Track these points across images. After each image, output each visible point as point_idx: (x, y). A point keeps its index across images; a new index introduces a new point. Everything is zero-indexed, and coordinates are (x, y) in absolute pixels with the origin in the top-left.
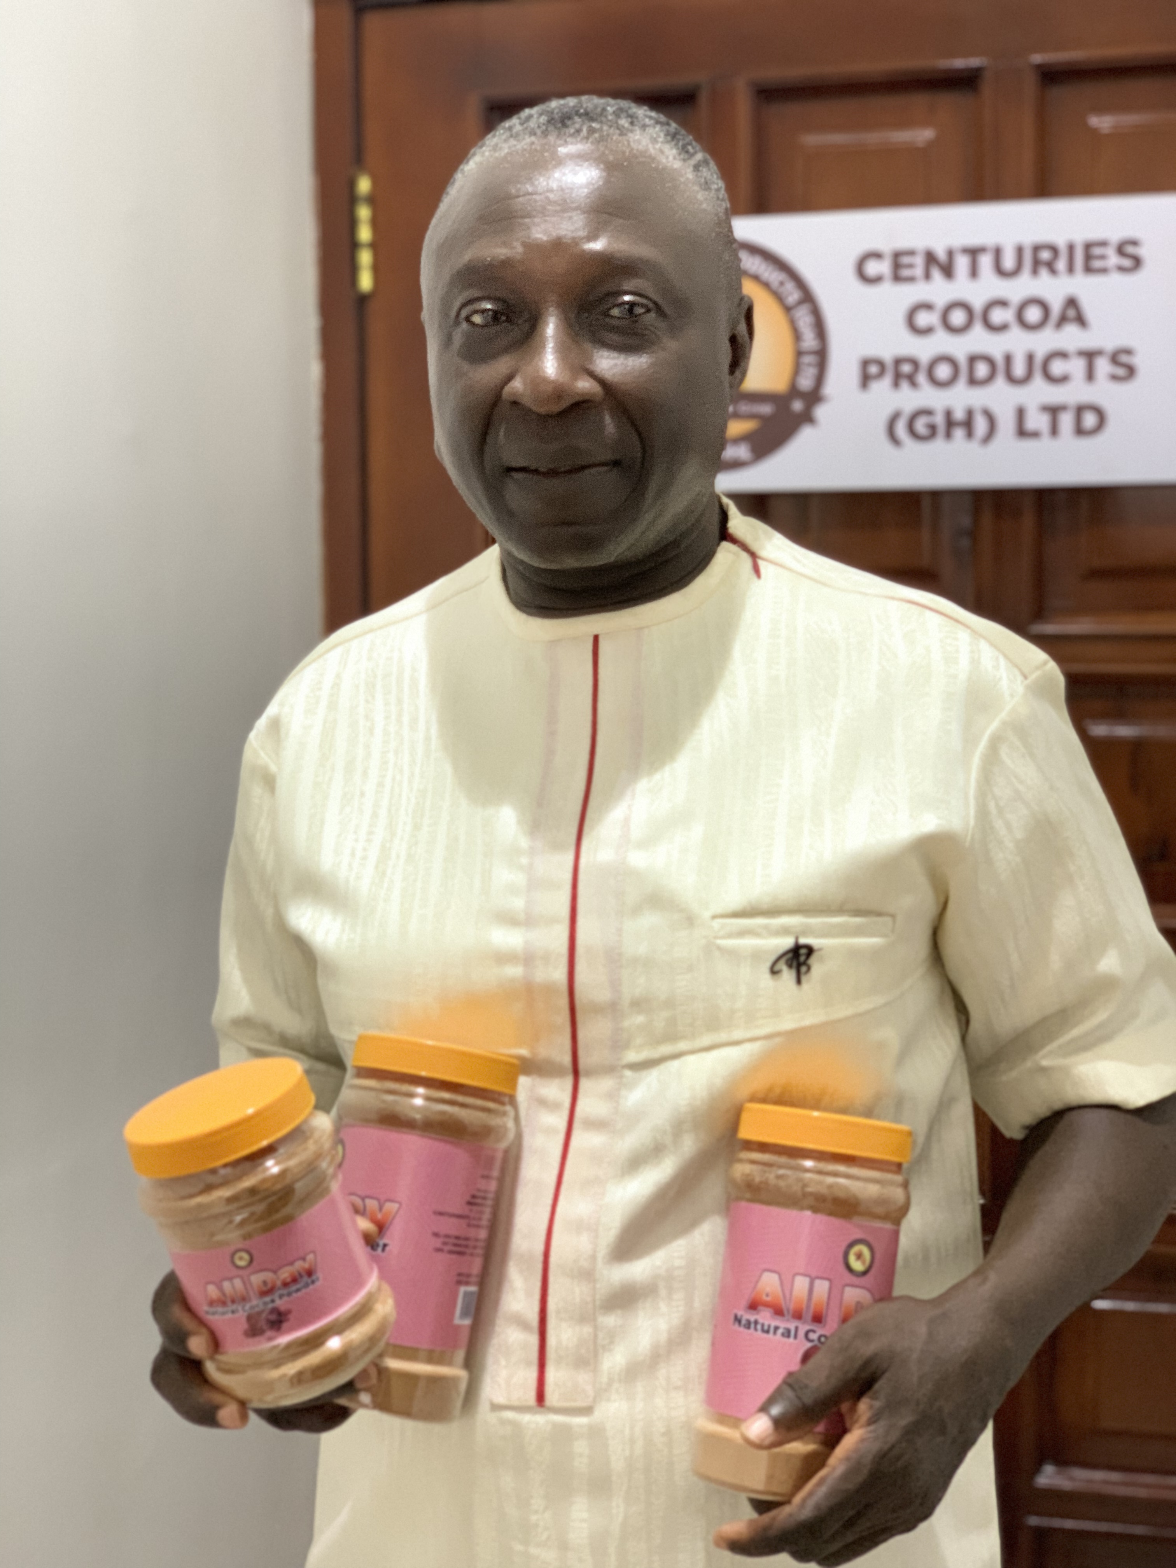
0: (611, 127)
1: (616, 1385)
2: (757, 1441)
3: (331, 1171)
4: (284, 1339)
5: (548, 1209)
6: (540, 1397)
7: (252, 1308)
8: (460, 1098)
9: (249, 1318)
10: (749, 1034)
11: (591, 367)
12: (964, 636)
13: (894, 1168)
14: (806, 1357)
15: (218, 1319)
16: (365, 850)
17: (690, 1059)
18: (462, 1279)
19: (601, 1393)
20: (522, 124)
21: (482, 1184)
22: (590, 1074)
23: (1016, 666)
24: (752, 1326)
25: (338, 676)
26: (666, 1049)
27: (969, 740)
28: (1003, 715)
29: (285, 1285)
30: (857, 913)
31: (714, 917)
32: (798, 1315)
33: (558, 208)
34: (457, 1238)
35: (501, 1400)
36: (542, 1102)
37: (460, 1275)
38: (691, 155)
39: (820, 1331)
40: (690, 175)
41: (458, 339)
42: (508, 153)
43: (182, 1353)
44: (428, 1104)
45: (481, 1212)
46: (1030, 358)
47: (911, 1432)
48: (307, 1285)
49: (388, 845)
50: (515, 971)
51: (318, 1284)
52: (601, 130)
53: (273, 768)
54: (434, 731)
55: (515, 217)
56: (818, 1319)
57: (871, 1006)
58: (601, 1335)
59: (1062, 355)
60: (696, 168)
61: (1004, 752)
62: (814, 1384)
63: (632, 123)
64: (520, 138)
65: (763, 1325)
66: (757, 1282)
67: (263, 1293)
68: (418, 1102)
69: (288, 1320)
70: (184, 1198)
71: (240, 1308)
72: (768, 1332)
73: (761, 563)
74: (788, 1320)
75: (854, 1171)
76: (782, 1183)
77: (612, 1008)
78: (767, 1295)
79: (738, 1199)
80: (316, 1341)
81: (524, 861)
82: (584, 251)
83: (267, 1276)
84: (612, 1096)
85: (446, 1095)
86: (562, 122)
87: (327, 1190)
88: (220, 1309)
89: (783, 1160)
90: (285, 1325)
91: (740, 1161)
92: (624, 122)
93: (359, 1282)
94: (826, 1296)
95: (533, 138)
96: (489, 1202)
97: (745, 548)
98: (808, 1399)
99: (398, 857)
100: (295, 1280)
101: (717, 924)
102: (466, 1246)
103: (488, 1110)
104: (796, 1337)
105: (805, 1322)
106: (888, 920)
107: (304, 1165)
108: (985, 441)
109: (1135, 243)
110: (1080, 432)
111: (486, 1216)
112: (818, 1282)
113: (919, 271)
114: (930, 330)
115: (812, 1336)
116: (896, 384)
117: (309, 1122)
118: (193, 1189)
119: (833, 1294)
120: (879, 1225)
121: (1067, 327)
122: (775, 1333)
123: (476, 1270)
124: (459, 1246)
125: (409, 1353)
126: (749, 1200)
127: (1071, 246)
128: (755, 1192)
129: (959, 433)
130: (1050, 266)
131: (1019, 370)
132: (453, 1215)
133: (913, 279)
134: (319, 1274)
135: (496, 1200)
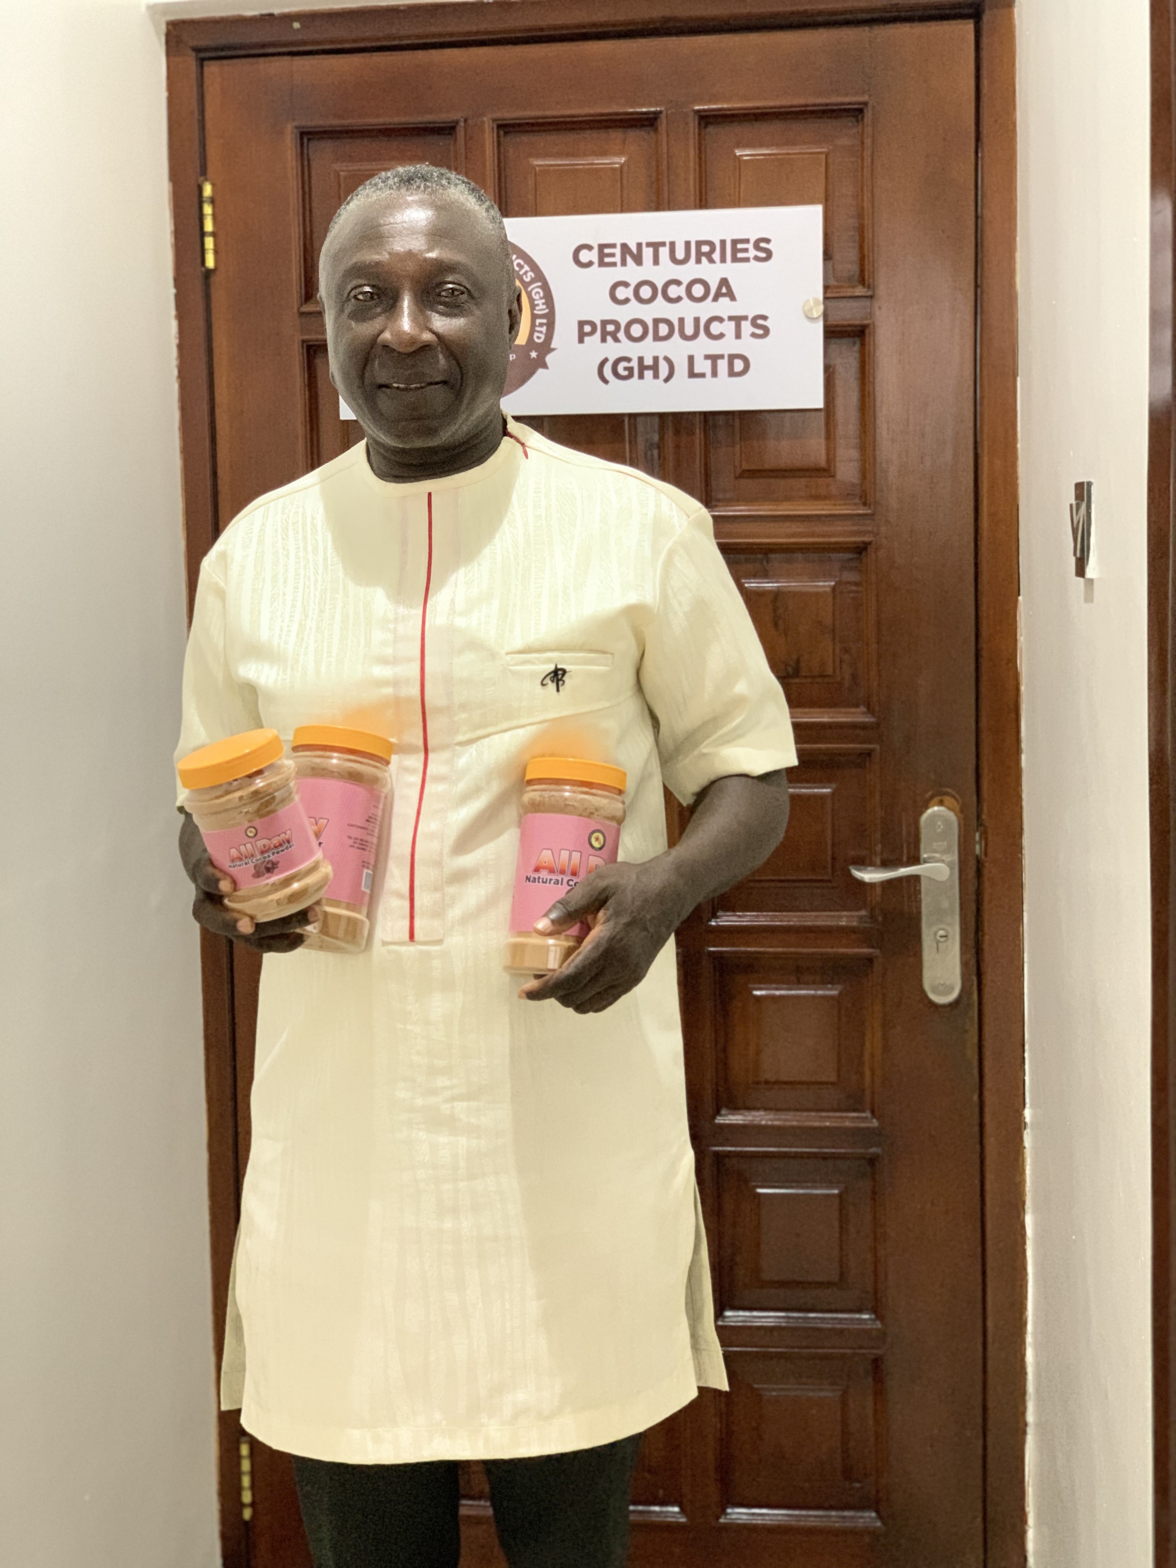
0: (437, 185)
3: (294, 789)
4: (273, 879)
5: (412, 830)
7: (257, 860)
8: (362, 760)
9: (255, 867)
11: (431, 327)
12: (651, 491)
13: (616, 792)
15: (236, 870)
16: (288, 626)
17: (496, 737)
18: (365, 864)
21: (373, 811)
22: (434, 750)
24: (537, 881)
29: (276, 847)
30: (591, 651)
31: (507, 654)
32: (562, 872)
33: (409, 232)
34: (362, 840)
36: (407, 770)
37: (363, 862)
38: (484, 203)
40: (484, 214)
44: (342, 762)
45: (374, 827)
46: (697, 320)
48: (287, 848)
49: (303, 623)
50: (388, 691)
51: (293, 847)
55: (383, 237)
56: (574, 874)
57: (601, 707)
59: (720, 320)
63: (449, 183)
64: (384, 190)
65: (543, 879)
66: (539, 855)
67: (263, 852)
68: (335, 761)
69: (277, 867)
71: (250, 861)
72: (546, 882)
73: (527, 449)
74: (557, 875)
75: (594, 791)
76: (554, 800)
78: (545, 862)
79: (526, 813)
80: (287, 882)
81: (391, 626)
82: (425, 258)
83: (265, 842)
85: (353, 757)
86: (408, 181)
87: (293, 798)
88: (238, 863)
89: (552, 787)
90: (275, 870)
91: (528, 792)
93: (311, 853)
94: (578, 861)
95: (392, 191)
96: (378, 823)
98: (572, 909)
99: (310, 628)
100: (281, 845)
101: (509, 658)
102: (366, 846)
103: (377, 767)
104: (562, 884)
105: (567, 876)
106: (609, 656)
107: (279, 783)
108: (667, 380)
109: (767, 241)
110: (732, 373)
111: (377, 830)
112: (574, 853)
113: (618, 259)
114: (626, 301)
115: (571, 883)
116: (604, 340)
117: (279, 762)
118: (219, 793)
119: (582, 860)
120: (608, 822)
121: (721, 299)
122: (550, 883)
123: (372, 862)
124: (362, 845)
125: (336, 903)
126: (532, 812)
127: (723, 243)
128: (536, 807)
129: (649, 374)
130: (709, 256)
131: (689, 330)
132: (358, 827)
133: (614, 264)
134: (293, 843)
135: (381, 823)
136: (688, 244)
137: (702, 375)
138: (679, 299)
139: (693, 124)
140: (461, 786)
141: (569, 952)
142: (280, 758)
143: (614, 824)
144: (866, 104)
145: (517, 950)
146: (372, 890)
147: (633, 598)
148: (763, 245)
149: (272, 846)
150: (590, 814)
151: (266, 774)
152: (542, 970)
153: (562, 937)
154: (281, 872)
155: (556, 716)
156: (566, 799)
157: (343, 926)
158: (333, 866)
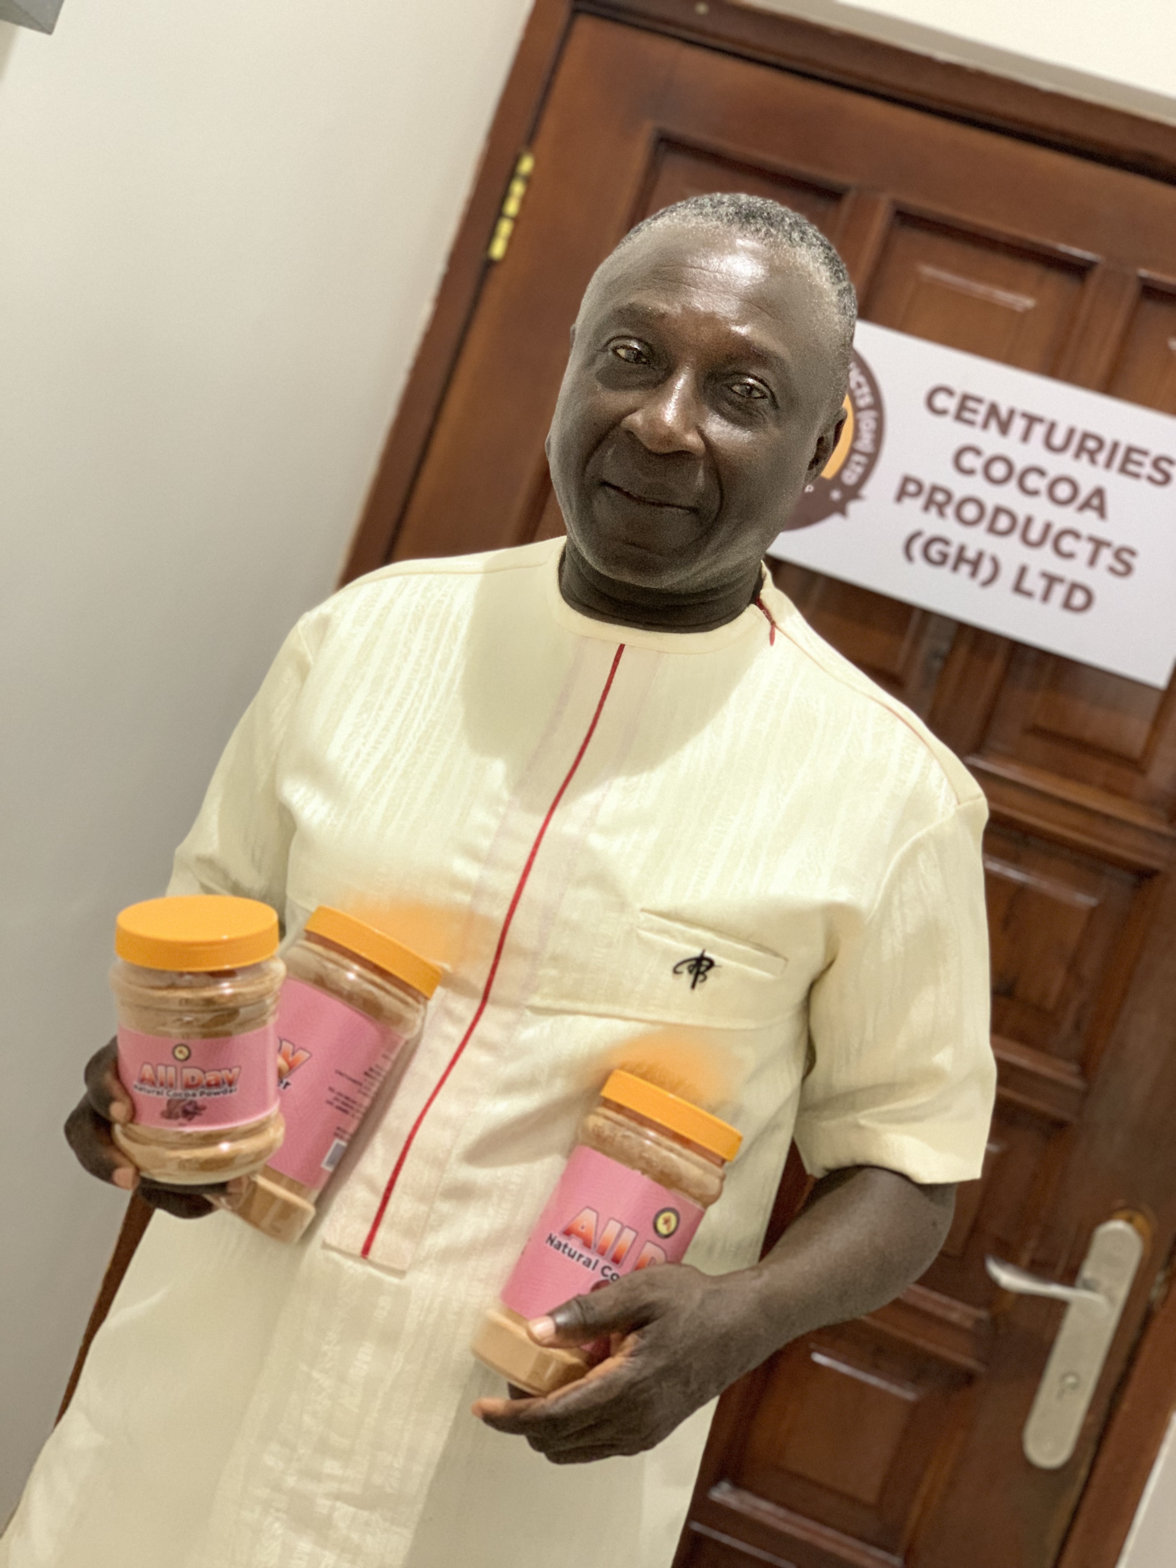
0: (785, 236)
2: (539, 1338)
3: (273, 1008)
4: (189, 1129)
5: (425, 1101)
6: (366, 1250)
7: (175, 1095)
8: (386, 985)
9: (170, 1102)
11: (703, 427)
12: (922, 751)
13: (719, 1162)
14: (597, 1286)
15: (143, 1095)
17: (584, 1019)
18: (339, 1133)
19: (418, 1263)
21: (380, 1061)
22: (496, 1003)
23: (954, 790)
24: (562, 1248)
25: (392, 601)
26: (565, 1004)
29: (209, 1085)
30: (760, 947)
31: (643, 910)
32: (602, 1252)
33: (721, 288)
34: (347, 1098)
35: (333, 1241)
37: (338, 1128)
39: (615, 1270)
40: (834, 298)
41: (600, 364)
42: (694, 227)
43: (102, 1112)
44: (360, 981)
45: (372, 1084)
46: (1048, 526)
47: (663, 1374)
48: (225, 1091)
50: (464, 898)
51: (234, 1093)
52: (777, 237)
53: (310, 658)
54: (460, 675)
55: (682, 282)
56: (616, 1260)
58: (433, 1217)
59: (1076, 535)
60: (840, 293)
61: (922, 857)
62: (598, 1309)
63: (802, 239)
64: (709, 218)
65: (570, 1250)
66: (578, 1214)
67: (187, 1086)
68: (351, 976)
69: (200, 1114)
70: (153, 988)
71: (165, 1092)
72: (573, 1257)
73: (777, 632)
74: (592, 1253)
75: (687, 1152)
76: (626, 1143)
77: (534, 956)
78: (583, 1228)
79: (584, 1144)
80: (211, 1139)
81: (502, 810)
82: (730, 331)
83: (195, 1072)
84: (509, 1027)
85: (376, 978)
86: (747, 217)
87: (264, 1022)
88: (148, 1087)
89: (633, 1124)
90: (197, 1118)
91: (597, 1114)
92: (796, 235)
93: (264, 1105)
94: (629, 1243)
95: (719, 223)
96: (381, 1079)
97: (769, 616)
98: (590, 1319)
100: (218, 1084)
101: (643, 916)
102: (352, 1108)
103: (406, 1003)
104: (594, 1268)
105: (606, 1259)
106: (782, 961)
107: (250, 997)
108: (985, 584)
109: (1171, 462)
110: (1067, 606)
111: (375, 1089)
112: (627, 1230)
113: (979, 419)
114: (971, 472)
115: (607, 1272)
116: (926, 508)
117: (265, 966)
118: (157, 983)
119: (636, 1244)
120: (690, 1201)
121: (1087, 511)
122: (578, 1260)
123: (351, 1129)
124: (345, 1104)
125: (274, 1179)
126: (592, 1147)
127: (1116, 445)
128: (599, 1142)
129: (965, 569)
130: (1092, 454)
131: (1035, 534)
132: (350, 1078)
133: (971, 423)
134: (237, 1086)
135: (385, 1079)
136: (1072, 431)
137: (1030, 595)
138: (1036, 493)
139: (1132, 290)
140: (511, 1070)
141: (566, 1376)
142: (269, 959)
143: (699, 1204)
145: (496, 1330)
146: (336, 1168)
147: (842, 895)
148: (1163, 465)
149: (204, 1083)
150: (670, 1181)
151: (238, 979)
154: (206, 1123)
155: (678, 1020)
156: (644, 1149)
157: (275, 1209)
158: (288, 1130)
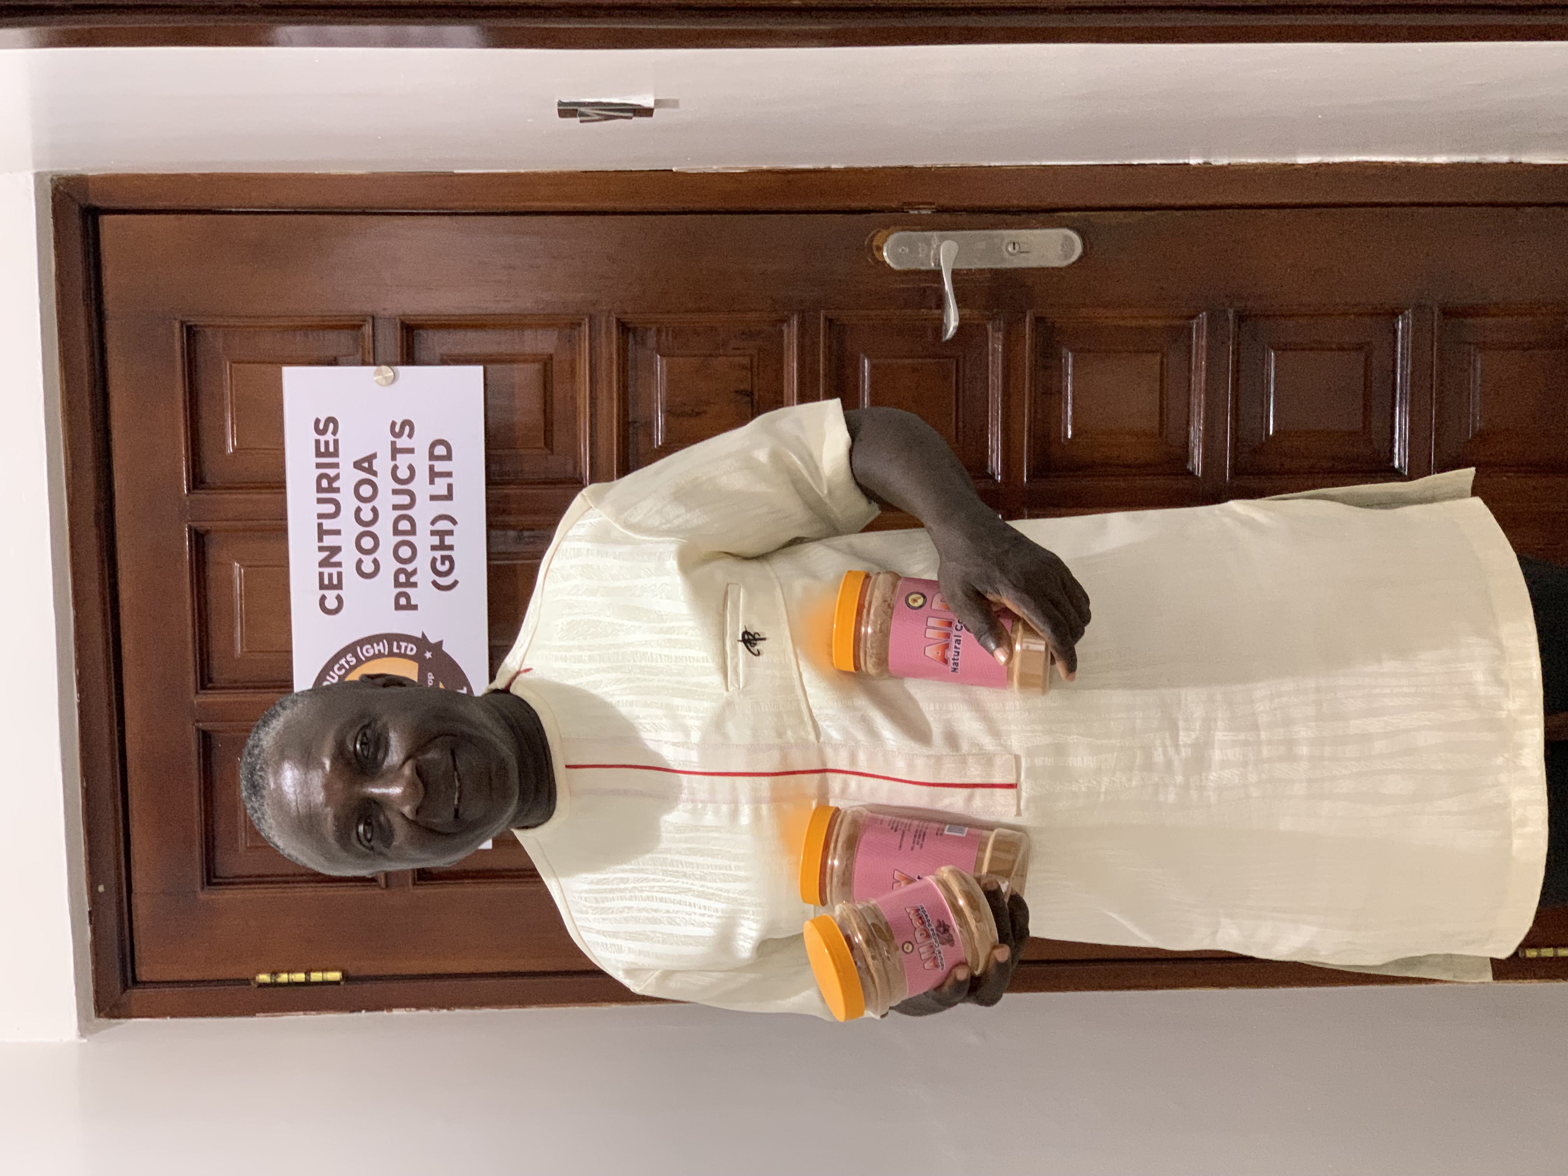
1: (1002, 741)
3: (865, 904)
4: (956, 927)
7: (936, 942)
8: (834, 837)
9: (943, 944)
10: (795, 667)
12: (565, 545)
13: (868, 580)
15: (945, 962)
16: (700, 908)
17: (810, 701)
18: (939, 833)
20: (256, 812)
21: (886, 824)
22: (824, 763)
23: (583, 513)
24: (956, 661)
27: (626, 541)
28: (612, 522)
29: (923, 923)
31: (727, 690)
32: (948, 636)
34: (915, 836)
35: (1014, 810)
37: (937, 835)
40: (288, 712)
44: (837, 855)
45: (902, 823)
46: (395, 492)
47: (1003, 570)
48: (924, 912)
50: (765, 809)
51: (923, 906)
56: (950, 624)
58: (974, 751)
60: (284, 708)
61: (633, 520)
62: (978, 625)
63: (257, 747)
65: (955, 655)
66: (931, 659)
67: (928, 936)
68: (836, 863)
71: (937, 949)
72: (958, 653)
73: (522, 669)
74: (951, 641)
75: (866, 604)
76: (876, 645)
77: (784, 750)
78: (938, 653)
79: (888, 671)
81: (700, 806)
83: (917, 934)
84: (836, 748)
85: (832, 845)
86: (256, 788)
87: (874, 906)
89: (862, 645)
91: (867, 671)
92: (256, 752)
93: (929, 887)
94: (936, 620)
96: (898, 819)
97: (514, 678)
98: (986, 627)
99: (702, 886)
100: (921, 918)
101: (731, 689)
102: (921, 831)
103: (842, 821)
104: (960, 637)
105: (951, 631)
107: (858, 920)
108: (454, 522)
109: (317, 421)
110: (448, 457)
111: (906, 821)
112: (929, 624)
113: (334, 571)
114: (376, 562)
115: (959, 628)
116: (415, 585)
117: (838, 920)
118: (870, 981)
119: (936, 615)
120: (898, 590)
121: (375, 468)
122: (959, 648)
123: (937, 826)
124: (921, 835)
125: (979, 862)
126: (887, 665)
127: (319, 466)
128: (882, 661)
129: (448, 540)
130: (332, 480)
131: (405, 500)
132: (902, 839)
133: (340, 575)
134: (918, 905)
135: (897, 816)
136: (320, 501)
137: (450, 487)
138: (374, 510)
139: (201, 495)
140: (861, 736)
141: (1028, 629)
142: (834, 919)
143: (900, 583)
144: (182, 323)
145: (1026, 682)
146: (965, 825)
147: (672, 564)
148: (321, 426)
149: (922, 927)
150: (889, 608)
151: (849, 933)
152: (1047, 657)
153: (1013, 636)
154: (949, 918)
155: (790, 641)
156: (874, 632)
157: (1002, 855)
158: (942, 865)
